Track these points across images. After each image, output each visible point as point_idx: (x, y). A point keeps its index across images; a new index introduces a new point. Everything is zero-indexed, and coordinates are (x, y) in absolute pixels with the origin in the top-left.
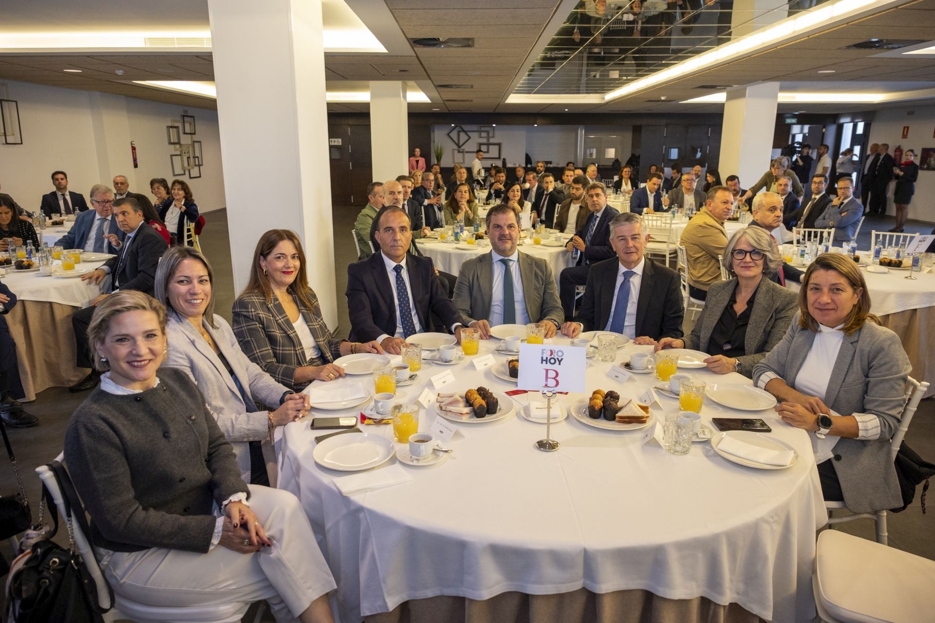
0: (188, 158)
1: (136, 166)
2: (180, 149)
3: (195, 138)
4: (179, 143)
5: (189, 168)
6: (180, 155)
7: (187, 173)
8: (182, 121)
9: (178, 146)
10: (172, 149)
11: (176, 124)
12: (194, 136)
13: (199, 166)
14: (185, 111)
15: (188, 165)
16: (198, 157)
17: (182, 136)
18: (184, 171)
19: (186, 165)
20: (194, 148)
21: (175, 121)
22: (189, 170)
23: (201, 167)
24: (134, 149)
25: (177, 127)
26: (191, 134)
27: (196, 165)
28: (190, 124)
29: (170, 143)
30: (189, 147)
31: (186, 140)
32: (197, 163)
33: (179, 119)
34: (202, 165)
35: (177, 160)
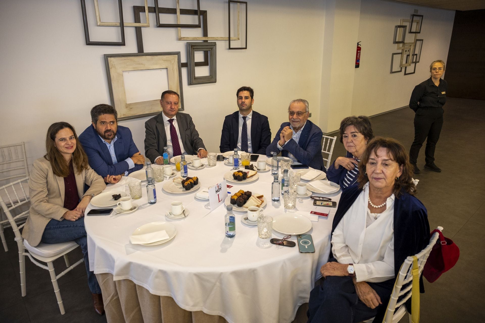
0: (408, 56)
1: (357, 66)
2: (403, 48)
3: (419, 36)
4: (403, 42)
5: (406, 65)
6: (401, 53)
7: (403, 70)
8: (411, 20)
9: (401, 45)
10: (395, 48)
11: (404, 24)
12: (418, 34)
13: (416, 63)
14: (416, 11)
15: (406, 63)
16: (416, 55)
17: (407, 34)
18: (401, 68)
19: (404, 62)
20: (415, 46)
21: (404, 21)
22: (406, 68)
23: (417, 64)
24: (359, 49)
25: (404, 27)
26: (415, 33)
27: (413, 62)
28: (418, 23)
29: (395, 42)
30: (411, 46)
31: (410, 38)
32: (414, 61)
33: (409, 18)
34: (418, 62)
35: (397, 58)
